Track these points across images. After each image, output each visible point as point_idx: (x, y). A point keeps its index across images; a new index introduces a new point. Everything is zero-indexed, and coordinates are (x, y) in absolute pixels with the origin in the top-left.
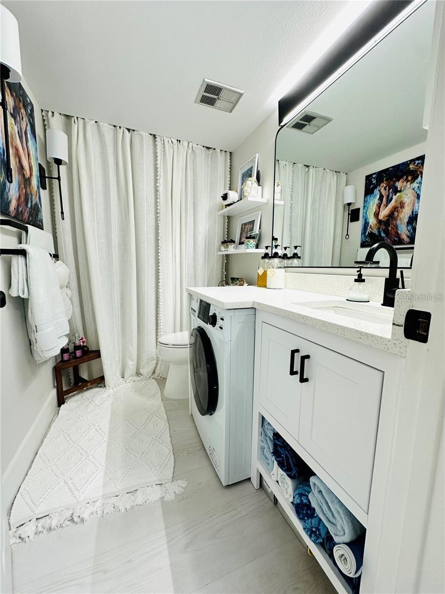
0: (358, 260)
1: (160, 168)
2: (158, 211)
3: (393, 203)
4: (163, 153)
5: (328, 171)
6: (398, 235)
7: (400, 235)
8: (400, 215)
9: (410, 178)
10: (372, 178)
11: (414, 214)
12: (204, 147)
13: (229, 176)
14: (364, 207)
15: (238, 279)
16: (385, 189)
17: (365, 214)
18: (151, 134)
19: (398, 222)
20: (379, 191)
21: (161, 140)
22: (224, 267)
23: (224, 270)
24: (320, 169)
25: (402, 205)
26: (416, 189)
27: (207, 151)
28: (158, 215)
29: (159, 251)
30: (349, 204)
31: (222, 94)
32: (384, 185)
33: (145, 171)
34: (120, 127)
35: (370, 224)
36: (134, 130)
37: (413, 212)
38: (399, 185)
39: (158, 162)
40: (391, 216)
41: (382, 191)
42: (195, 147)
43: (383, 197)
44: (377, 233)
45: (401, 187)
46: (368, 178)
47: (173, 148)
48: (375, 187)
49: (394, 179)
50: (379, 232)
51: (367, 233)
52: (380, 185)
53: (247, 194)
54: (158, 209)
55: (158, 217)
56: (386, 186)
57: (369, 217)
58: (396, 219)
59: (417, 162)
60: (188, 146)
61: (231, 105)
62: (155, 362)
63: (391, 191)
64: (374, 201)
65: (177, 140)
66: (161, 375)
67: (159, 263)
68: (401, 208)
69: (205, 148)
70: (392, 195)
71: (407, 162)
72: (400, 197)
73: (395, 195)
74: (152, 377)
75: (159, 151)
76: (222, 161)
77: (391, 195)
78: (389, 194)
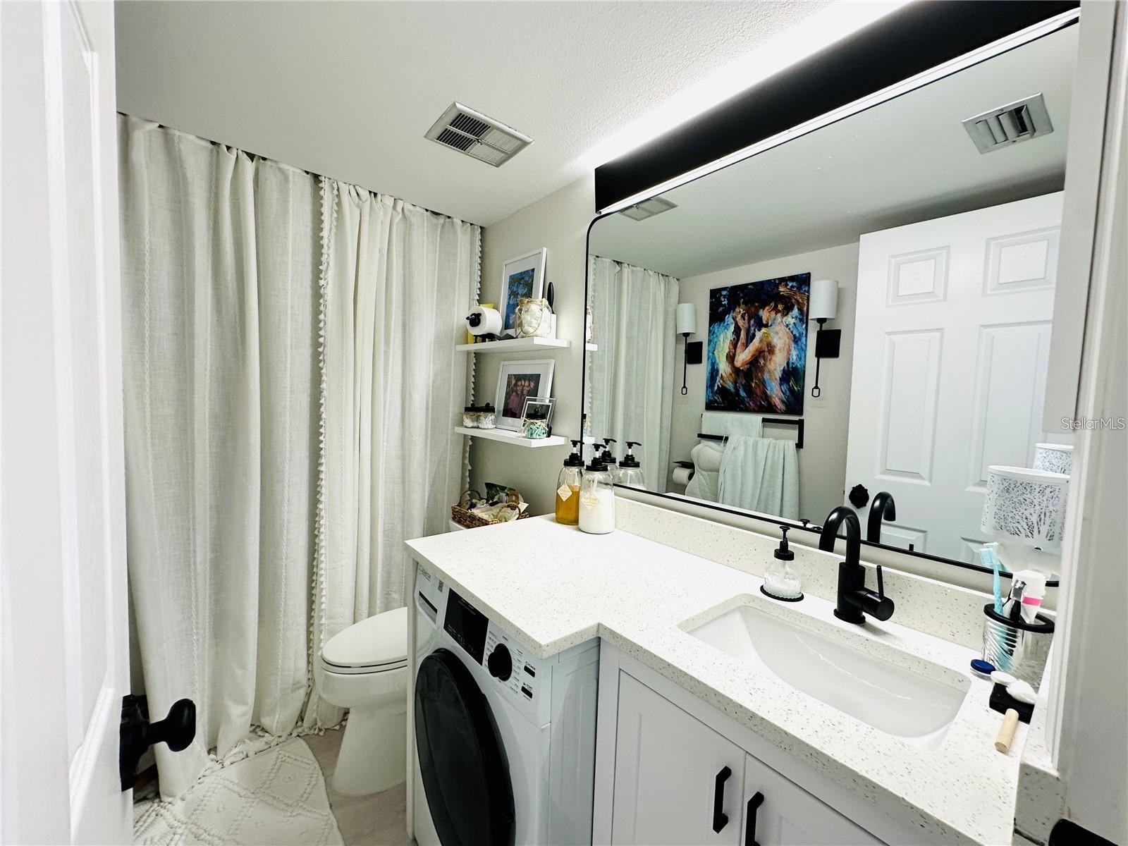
0: (704, 432)
1: (329, 248)
2: (321, 340)
3: (756, 341)
4: (335, 215)
5: (651, 273)
6: (767, 397)
7: (770, 397)
8: (768, 363)
9: (780, 307)
10: (721, 295)
11: (790, 366)
12: (427, 210)
13: (479, 273)
14: (710, 341)
15: (503, 489)
16: (743, 317)
17: (711, 354)
18: (307, 173)
19: (766, 376)
20: (734, 319)
21: (333, 188)
22: (467, 455)
23: (467, 461)
24: (639, 268)
25: (771, 349)
26: (791, 326)
27: (433, 219)
28: (320, 350)
29: (322, 430)
30: (686, 335)
31: (489, 137)
32: (742, 310)
33: (290, 250)
34: (228, 148)
35: (721, 372)
36: (264, 159)
37: (788, 363)
38: (765, 314)
39: (325, 233)
40: (756, 364)
41: (737, 319)
42: (410, 211)
43: (740, 330)
44: (732, 390)
45: (768, 319)
46: (715, 294)
47: (358, 206)
48: (727, 312)
49: (757, 304)
50: (736, 387)
51: (716, 388)
52: (734, 311)
53: (531, 330)
54: (322, 336)
55: (320, 354)
56: (745, 314)
57: (717, 361)
58: (762, 370)
59: (790, 284)
60: (394, 207)
61: (501, 155)
62: (302, 693)
63: (752, 322)
64: (725, 337)
65: (370, 192)
66: (319, 724)
67: (319, 456)
68: (769, 353)
69: (428, 213)
70: (754, 330)
71: (774, 280)
72: (766, 335)
73: (759, 330)
74: (295, 734)
75: (326, 210)
76: (465, 244)
77: (752, 329)
78: (749, 327)
